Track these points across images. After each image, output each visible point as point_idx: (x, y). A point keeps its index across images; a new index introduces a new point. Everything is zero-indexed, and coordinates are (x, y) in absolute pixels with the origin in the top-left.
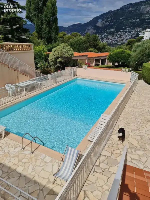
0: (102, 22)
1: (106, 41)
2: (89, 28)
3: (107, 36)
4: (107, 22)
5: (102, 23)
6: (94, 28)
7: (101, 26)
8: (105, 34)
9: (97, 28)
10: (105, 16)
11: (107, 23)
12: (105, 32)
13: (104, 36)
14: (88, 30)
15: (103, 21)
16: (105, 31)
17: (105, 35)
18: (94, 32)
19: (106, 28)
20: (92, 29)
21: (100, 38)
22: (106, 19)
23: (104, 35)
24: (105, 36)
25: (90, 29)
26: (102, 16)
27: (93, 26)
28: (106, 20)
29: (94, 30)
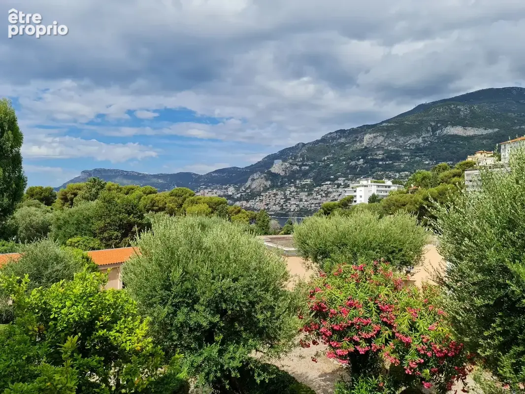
0: (282, 165)
1: (295, 204)
2: (255, 176)
3: (296, 194)
4: (294, 165)
5: (283, 166)
6: (265, 176)
7: (282, 173)
8: (293, 189)
9: (273, 177)
10: (291, 154)
11: (295, 167)
12: (292, 185)
13: (290, 194)
14: (253, 180)
15: (286, 164)
16: (292, 183)
17: (293, 192)
18: (266, 186)
19: (291, 177)
20: (262, 178)
21: (282, 199)
22: (291, 158)
23: (289, 192)
24: (293, 194)
25: (257, 179)
26: (283, 155)
27: (262, 172)
28: (291, 161)
29: (267, 180)
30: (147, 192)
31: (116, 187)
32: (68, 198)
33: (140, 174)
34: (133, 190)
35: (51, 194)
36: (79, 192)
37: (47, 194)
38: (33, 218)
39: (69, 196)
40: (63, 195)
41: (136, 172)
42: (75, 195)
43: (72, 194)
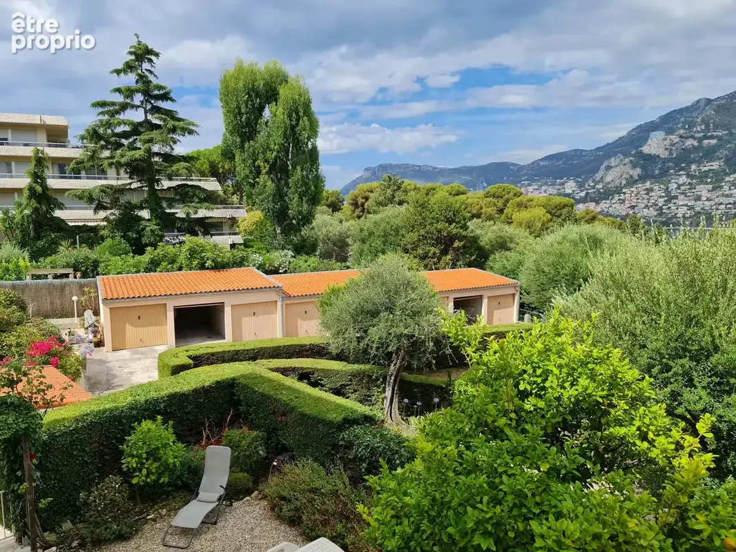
0: (665, 139)
1: (686, 205)
2: (613, 162)
3: (690, 189)
4: (687, 138)
5: (666, 143)
6: (631, 161)
7: (664, 154)
8: (683, 179)
9: (647, 161)
10: (682, 119)
11: (689, 142)
12: (682, 172)
13: (679, 188)
14: (609, 168)
15: (673, 137)
16: (682, 169)
17: (684, 184)
18: (631, 177)
19: (682, 160)
20: (625, 164)
21: (661, 197)
22: (683, 127)
23: (675, 186)
24: (683, 188)
25: (617, 166)
26: (667, 123)
27: (626, 155)
28: (682, 132)
29: (634, 167)
30: (453, 193)
31: (413, 187)
32: (359, 203)
33: (436, 168)
34: (434, 190)
35: (338, 199)
36: (371, 195)
37: (333, 199)
38: (331, 229)
39: (360, 201)
40: (353, 200)
41: (431, 167)
42: (367, 199)
43: (363, 198)
